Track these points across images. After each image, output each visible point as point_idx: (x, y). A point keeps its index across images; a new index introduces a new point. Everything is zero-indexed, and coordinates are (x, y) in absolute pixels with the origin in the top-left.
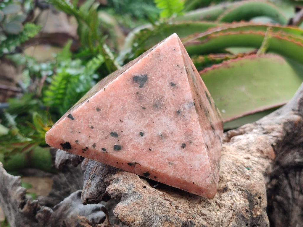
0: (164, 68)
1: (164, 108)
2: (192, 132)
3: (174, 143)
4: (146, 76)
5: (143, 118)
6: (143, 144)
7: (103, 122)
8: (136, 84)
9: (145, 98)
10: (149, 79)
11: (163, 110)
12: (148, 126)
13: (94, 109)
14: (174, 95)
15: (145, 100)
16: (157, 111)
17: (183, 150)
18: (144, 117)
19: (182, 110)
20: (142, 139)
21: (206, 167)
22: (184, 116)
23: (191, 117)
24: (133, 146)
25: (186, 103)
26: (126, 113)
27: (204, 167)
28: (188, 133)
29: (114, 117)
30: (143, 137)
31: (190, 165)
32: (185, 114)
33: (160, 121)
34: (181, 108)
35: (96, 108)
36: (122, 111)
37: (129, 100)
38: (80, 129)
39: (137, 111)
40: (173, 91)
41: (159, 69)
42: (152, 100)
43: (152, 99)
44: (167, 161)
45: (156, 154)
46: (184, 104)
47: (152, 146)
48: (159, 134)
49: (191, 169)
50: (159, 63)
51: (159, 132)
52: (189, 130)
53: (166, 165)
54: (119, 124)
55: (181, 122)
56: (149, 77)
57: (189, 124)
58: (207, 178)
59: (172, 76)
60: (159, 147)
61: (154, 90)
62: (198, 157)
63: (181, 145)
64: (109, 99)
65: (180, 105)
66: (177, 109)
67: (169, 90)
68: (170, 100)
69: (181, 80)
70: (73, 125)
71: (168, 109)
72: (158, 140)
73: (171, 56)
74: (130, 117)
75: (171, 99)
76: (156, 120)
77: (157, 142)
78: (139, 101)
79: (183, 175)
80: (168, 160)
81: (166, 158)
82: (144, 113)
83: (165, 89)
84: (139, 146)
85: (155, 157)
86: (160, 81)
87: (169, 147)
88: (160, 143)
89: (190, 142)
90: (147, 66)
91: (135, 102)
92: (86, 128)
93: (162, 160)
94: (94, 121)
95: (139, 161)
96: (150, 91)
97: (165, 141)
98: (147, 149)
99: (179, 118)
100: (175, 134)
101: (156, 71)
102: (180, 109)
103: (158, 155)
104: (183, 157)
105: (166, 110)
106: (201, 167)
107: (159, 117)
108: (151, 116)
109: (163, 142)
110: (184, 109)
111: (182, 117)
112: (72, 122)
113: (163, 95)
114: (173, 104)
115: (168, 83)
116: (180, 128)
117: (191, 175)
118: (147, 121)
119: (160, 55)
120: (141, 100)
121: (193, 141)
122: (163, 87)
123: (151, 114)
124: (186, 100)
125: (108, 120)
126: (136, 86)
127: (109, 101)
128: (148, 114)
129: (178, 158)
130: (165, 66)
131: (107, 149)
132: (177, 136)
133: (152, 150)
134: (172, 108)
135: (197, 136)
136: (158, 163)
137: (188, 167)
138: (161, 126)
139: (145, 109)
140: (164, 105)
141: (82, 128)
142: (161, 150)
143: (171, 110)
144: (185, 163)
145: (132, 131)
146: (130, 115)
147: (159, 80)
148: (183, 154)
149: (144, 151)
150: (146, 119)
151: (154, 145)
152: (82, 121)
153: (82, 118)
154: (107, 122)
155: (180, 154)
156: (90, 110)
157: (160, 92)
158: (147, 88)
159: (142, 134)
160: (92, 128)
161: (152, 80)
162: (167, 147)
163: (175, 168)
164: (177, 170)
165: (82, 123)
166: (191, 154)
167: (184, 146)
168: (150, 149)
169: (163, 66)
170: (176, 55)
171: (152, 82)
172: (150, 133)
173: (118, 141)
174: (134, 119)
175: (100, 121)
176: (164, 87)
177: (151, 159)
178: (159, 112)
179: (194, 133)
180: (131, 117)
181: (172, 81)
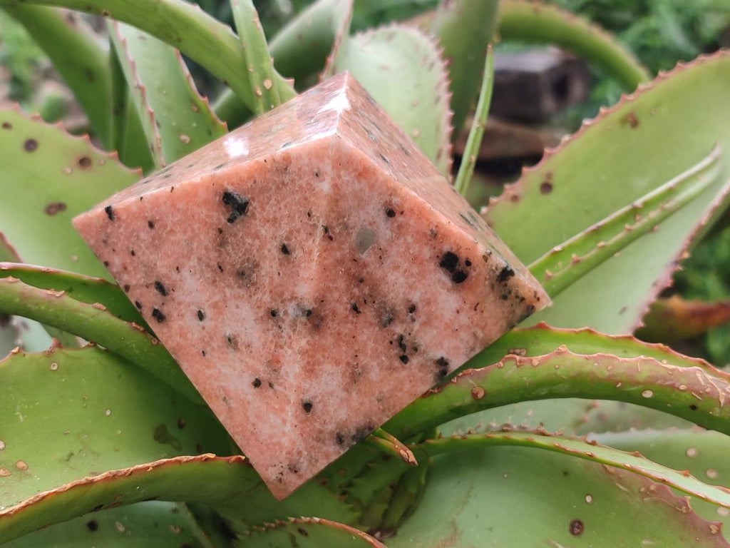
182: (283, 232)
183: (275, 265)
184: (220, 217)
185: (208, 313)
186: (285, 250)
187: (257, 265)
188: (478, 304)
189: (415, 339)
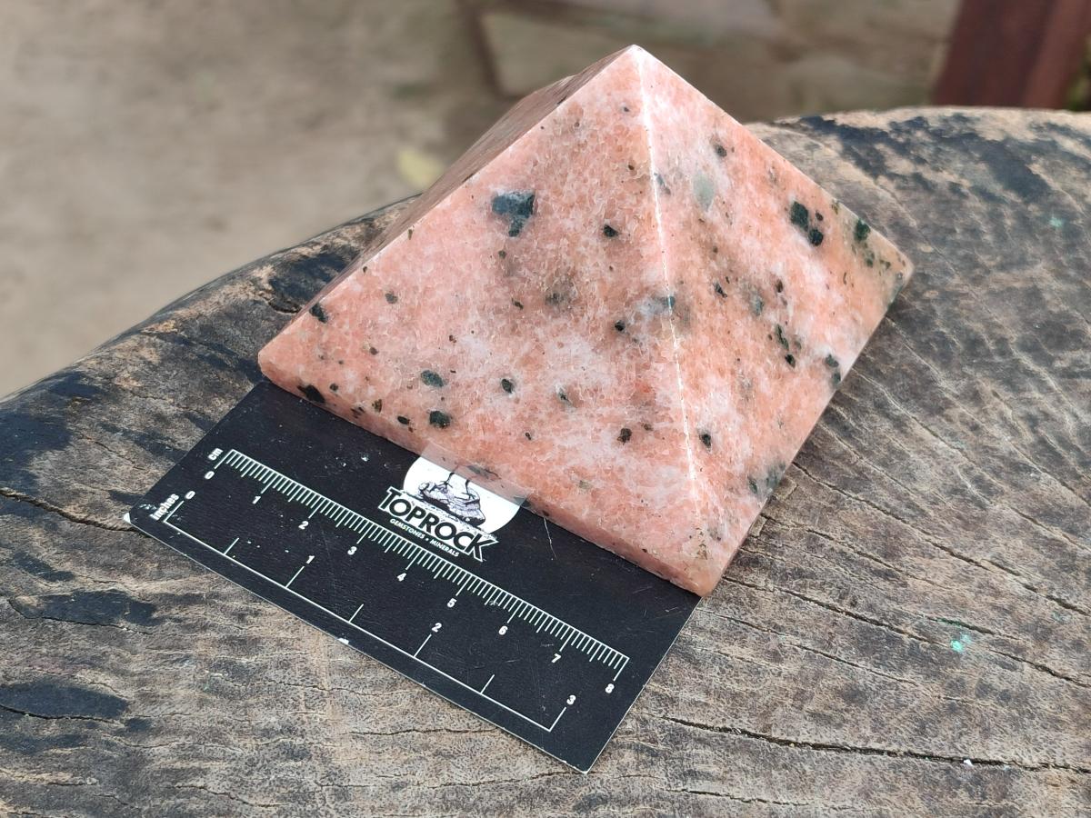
0: (587, 174)
1: (577, 310)
2: (655, 394)
3: (598, 425)
4: (532, 198)
5: (516, 337)
6: (509, 417)
7: (403, 338)
8: (499, 222)
9: (524, 271)
10: (539, 211)
11: (575, 315)
12: (527, 361)
13: (378, 294)
14: (611, 268)
15: (524, 280)
16: (555, 317)
17: (623, 448)
18: (519, 334)
19: (632, 322)
20: (509, 400)
21: (685, 509)
22: (635, 340)
23: (655, 347)
24: (482, 419)
25: (646, 299)
26: (466, 316)
27: (680, 508)
28: (643, 396)
29: (432, 323)
30: (510, 396)
31: (639, 496)
32: (640, 337)
33: (562, 349)
34: (628, 315)
35: (385, 292)
36: (456, 310)
37: (476, 276)
38: (344, 351)
39: (498, 311)
40: (609, 255)
41: (571, 177)
42: (544, 281)
43: (544, 276)
44: (575, 476)
45: (542, 452)
46: (638, 302)
47: (534, 427)
48: (558, 391)
49: (640, 509)
50: (573, 154)
51: (558, 387)
52: (647, 389)
53: (569, 487)
54: (445, 347)
55: (625, 360)
56: (540, 201)
57: (647, 367)
58: (686, 541)
59: (611, 204)
60: (554, 430)
61: (551, 246)
62: (665, 476)
63: (617, 433)
64: (421, 267)
65: (628, 304)
66: (617, 317)
67: (597, 251)
68: (596, 285)
69: (636, 217)
70: (325, 338)
71: (590, 313)
72: (552, 410)
73: (612, 132)
74: (476, 331)
75: (602, 281)
76: (550, 346)
77: (550, 415)
78: (505, 280)
79: (616, 522)
80: (577, 473)
81: (572, 468)
82: (518, 322)
83: (586, 245)
84: (498, 423)
85: (542, 459)
86: (573, 219)
87: (584, 433)
88: (558, 420)
89: (647, 428)
90: (536, 163)
91: (493, 283)
92: (357, 351)
93: (560, 470)
94: (379, 333)
95: (497, 467)
96: (538, 251)
97: (573, 416)
98: (520, 432)
99: (620, 348)
100: (602, 397)
101: (563, 183)
102: (624, 318)
103: (549, 455)
104: (621, 470)
105: (582, 315)
106: (669, 507)
107: (559, 339)
108: (539, 331)
109: (566, 417)
110: (638, 317)
111: (627, 346)
112: (323, 330)
113: (579, 268)
114: (606, 299)
115: (595, 228)
116: (619, 379)
117: (638, 527)
118: (526, 348)
119: (577, 124)
120: (512, 279)
121: (656, 426)
122: (578, 239)
123: (538, 324)
124: (647, 289)
125: (418, 333)
126: (501, 229)
127: (422, 271)
128: (529, 326)
129: (607, 472)
130: (591, 166)
131: (412, 421)
132: (609, 403)
133: (534, 438)
134: (603, 311)
135: (668, 409)
136: (549, 480)
137: (632, 503)
138: (563, 367)
139: (521, 307)
140: (578, 301)
141: (348, 350)
142: (557, 442)
143: (597, 318)
144: (625, 490)
145: (481, 373)
146: (477, 323)
147: (569, 213)
148: (621, 461)
149: (512, 439)
150: (521, 339)
151: (541, 423)
152: (346, 327)
153: (347, 320)
154: (413, 339)
155: (614, 460)
156: (368, 296)
157: (568, 254)
158: (530, 237)
159: (508, 386)
160: (374, 351)
161: (548, 211)
162: (576, 433)
163: (593, 501)
164: (600, 506)
165: (347, 334)
166: (645, 464)
167: (626, 436)
168: (528, 435)
169: (585, 167)
170: (628, 130)
171: (547, 221)
172: (530, 387)
173: (443, 399)
174: (489, 338)
175: (396, 333)
176: (583, 238)
177: (529, 465)
178: (561, 321)
179: (659, 400)
180: (481, 332)
181: (607, 222)
182: (599, 209)
183: (602, 261)
184: (495, 236)
185: (518, 375)
186: (609, 232)
187: (572, 275)
188: (845, 274)
189: (794, 330)
